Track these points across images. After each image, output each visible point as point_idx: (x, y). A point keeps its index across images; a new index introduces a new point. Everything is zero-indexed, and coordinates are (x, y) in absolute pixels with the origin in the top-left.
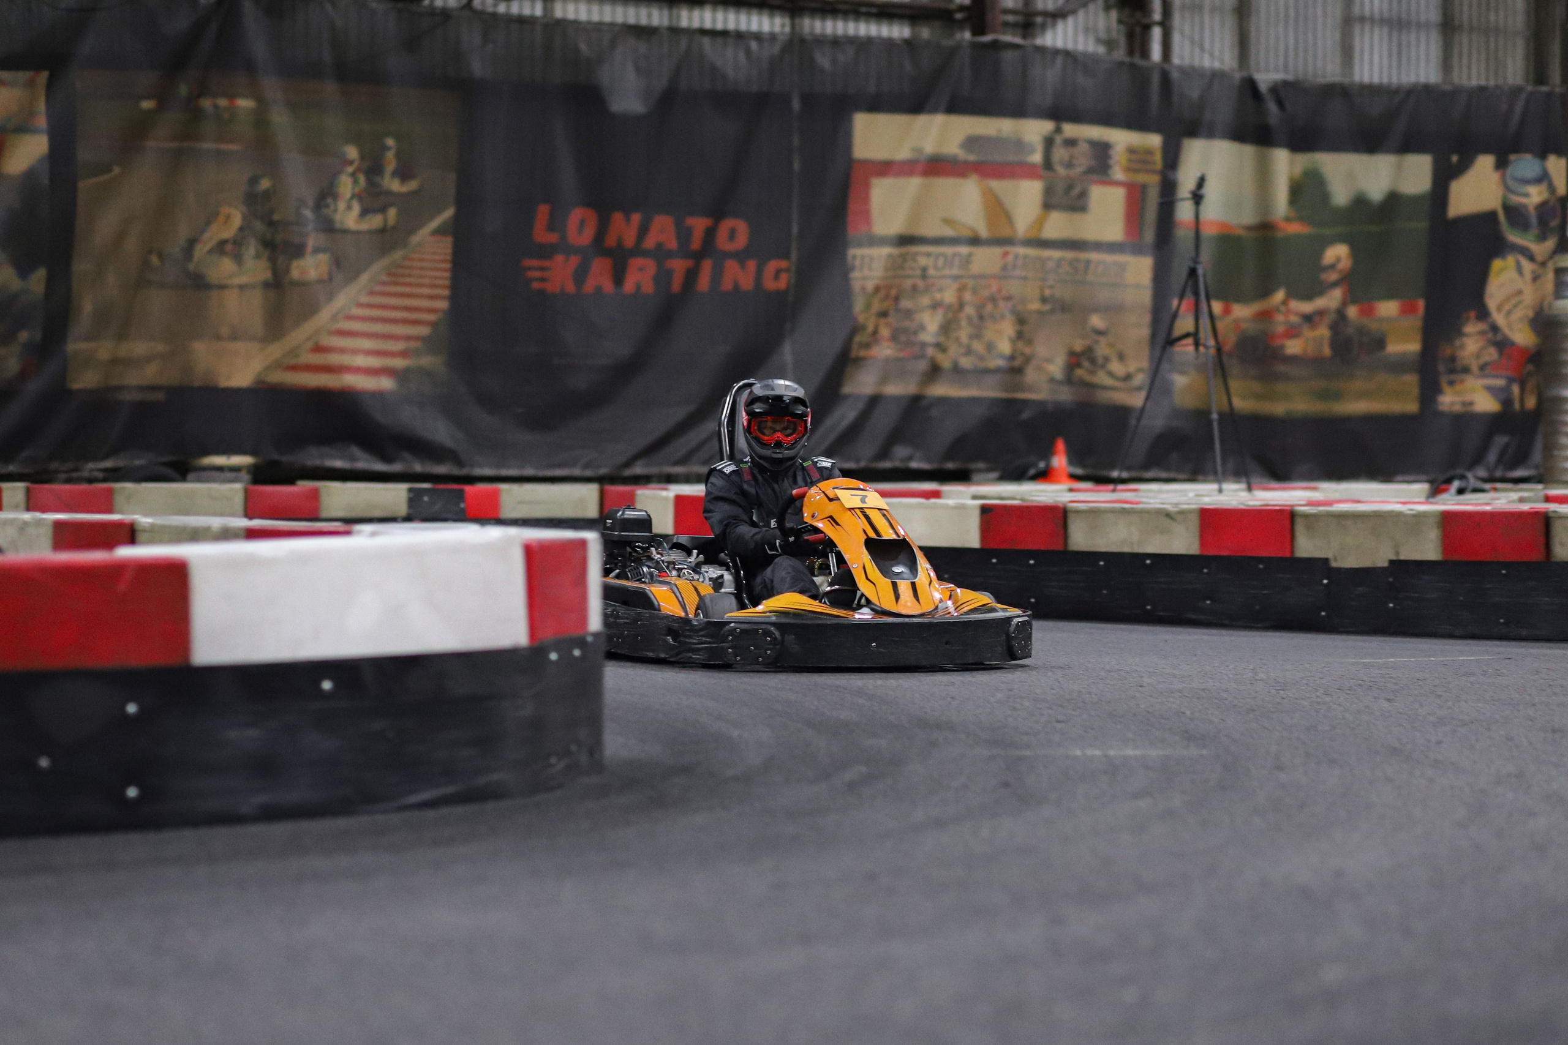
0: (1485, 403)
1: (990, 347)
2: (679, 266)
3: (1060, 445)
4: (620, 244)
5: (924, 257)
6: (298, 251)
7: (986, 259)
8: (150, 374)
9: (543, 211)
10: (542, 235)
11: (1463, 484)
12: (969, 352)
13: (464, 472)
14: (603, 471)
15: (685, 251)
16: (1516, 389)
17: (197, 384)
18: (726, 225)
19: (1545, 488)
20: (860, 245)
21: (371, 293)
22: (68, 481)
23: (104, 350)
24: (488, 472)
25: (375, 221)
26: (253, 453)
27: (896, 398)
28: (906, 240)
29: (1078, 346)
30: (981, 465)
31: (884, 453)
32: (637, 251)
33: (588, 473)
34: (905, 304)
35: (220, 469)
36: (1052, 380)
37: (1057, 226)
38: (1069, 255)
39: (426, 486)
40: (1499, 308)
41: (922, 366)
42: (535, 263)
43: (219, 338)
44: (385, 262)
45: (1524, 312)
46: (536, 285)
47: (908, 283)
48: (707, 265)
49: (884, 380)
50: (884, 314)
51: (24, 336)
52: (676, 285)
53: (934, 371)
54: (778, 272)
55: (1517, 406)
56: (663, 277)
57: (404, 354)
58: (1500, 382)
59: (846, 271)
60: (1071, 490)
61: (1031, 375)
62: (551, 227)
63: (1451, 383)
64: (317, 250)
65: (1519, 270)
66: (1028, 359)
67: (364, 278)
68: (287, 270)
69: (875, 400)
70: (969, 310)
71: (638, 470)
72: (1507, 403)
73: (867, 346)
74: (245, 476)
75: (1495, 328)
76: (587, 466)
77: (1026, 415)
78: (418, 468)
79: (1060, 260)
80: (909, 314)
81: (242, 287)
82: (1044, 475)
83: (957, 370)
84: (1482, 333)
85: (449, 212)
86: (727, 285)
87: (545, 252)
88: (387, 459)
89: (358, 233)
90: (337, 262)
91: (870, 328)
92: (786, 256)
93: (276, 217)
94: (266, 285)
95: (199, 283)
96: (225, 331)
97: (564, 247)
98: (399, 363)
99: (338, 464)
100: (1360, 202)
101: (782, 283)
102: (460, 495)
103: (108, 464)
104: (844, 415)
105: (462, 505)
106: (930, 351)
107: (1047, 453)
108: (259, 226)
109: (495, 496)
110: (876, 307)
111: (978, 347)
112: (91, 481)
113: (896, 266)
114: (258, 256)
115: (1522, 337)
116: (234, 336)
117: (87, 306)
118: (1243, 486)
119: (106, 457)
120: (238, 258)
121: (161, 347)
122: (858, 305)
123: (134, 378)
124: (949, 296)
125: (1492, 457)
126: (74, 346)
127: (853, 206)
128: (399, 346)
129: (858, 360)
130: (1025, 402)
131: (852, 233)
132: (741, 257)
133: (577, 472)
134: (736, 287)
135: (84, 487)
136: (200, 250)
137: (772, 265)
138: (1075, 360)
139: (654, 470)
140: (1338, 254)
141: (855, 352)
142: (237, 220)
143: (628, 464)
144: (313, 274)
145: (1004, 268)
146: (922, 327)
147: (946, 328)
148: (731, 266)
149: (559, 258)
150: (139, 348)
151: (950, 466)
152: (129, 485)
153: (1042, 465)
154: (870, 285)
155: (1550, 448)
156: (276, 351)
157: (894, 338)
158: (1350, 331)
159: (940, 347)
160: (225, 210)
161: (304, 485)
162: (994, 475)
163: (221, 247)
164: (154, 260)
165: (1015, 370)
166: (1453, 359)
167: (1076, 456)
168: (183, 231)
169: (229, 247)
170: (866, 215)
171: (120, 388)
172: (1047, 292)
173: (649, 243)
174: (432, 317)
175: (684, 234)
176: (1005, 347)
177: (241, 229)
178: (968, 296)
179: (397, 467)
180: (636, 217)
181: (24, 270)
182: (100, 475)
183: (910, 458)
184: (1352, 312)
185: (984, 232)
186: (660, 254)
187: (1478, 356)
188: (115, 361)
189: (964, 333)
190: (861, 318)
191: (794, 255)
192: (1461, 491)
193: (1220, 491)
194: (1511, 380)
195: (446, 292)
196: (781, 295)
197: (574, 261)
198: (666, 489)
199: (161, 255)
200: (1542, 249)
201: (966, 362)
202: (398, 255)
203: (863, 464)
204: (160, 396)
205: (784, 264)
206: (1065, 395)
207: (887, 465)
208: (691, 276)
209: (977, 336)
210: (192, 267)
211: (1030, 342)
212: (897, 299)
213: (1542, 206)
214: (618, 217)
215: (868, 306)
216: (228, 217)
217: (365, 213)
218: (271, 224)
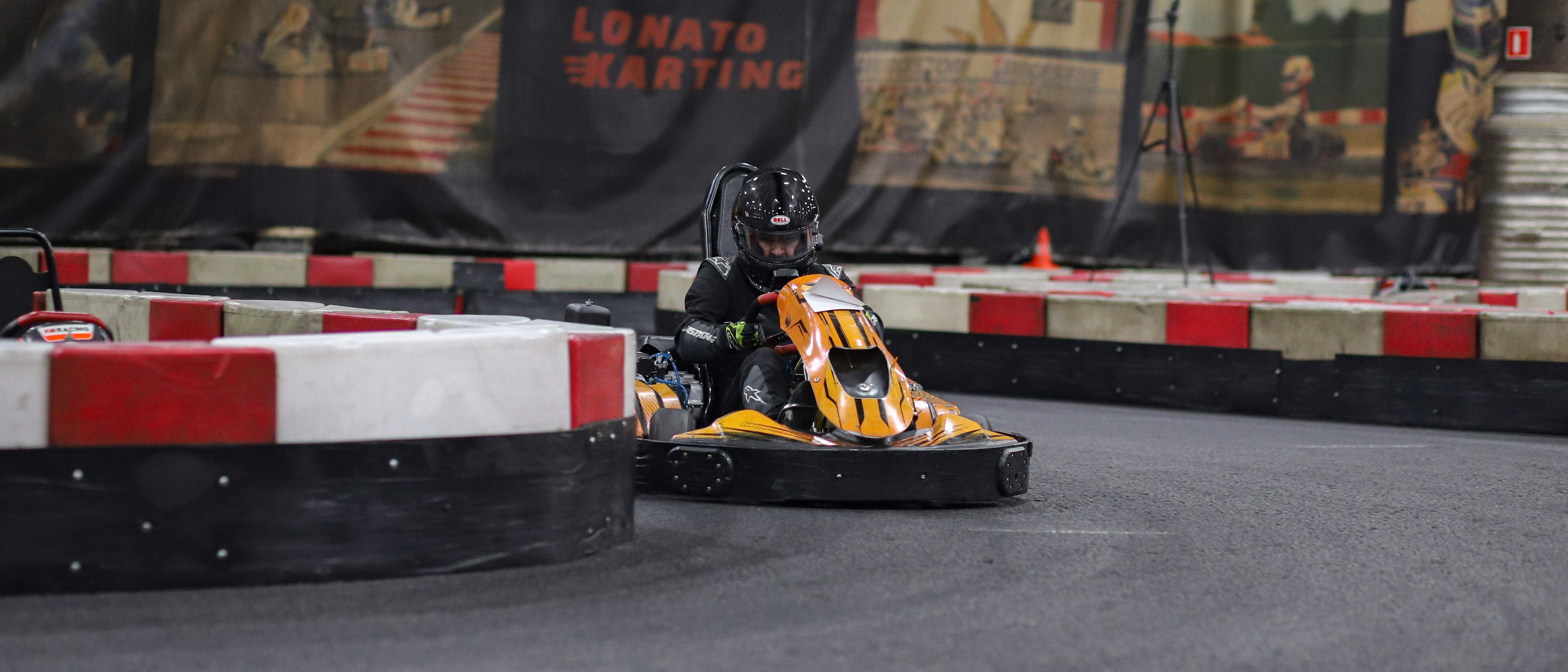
0: (1434, 205)
1: (983, 144)
2: (702, 65)
3: (1044, 234)
4: (651, 44)
5: (926, 61)
6: (358, 44)
7: (981, 65)
8: (223, 153)
9: (581, 14)
10: (581, 36)
11: (1406, 280)
12: (964, 148)
13: (506, 247)
14: (630, 249)
15: (709, 52)
16: (1459, 193)
17: (265, 162)
18: (746, 29)
19: (1480, 286)
20: (867, 48)
21: (425, 84)
22: (148, 248)
23: (183, 130)
24: (526, 247)
25: (431, 19)
26: (315, 226)
27: (897, 190)
28: (909, 46)
29: (1060, 144)
30: (970, 251)
31: (885, 238)
32: (667, 51)
33: (617, 250)
34: (910, 103)
35: (284, 240)
36: (1036, 176)
37: (1044, 35)
38: (1054, 62)
39: (469, 260)
40: (1448, 118)
41: (922, 160)
42: (571, 59)
43: (285, 121)
44: (439, 56)
45: (1467, 123)
46: (574, 80)
47: (911, 85)
48: (728, 65)
49: (888, 172)
50: (889, 113)
51: (110, 117)
52: (700, 82)
53: (932, 166)
54: (793, 73)
55: (1460, 207)
56: (689, 74)
57: (453, 140)
58: (1446, 185)
59: (854, 72)
60: (1052, 279)
61: (1017, 171)
62: (588, 27)
63: (1407, 186)
64: (375, 45)
65: (1466, 83)
66: (1014, 156)
67: (420, 71)
68: (346, 62)
69: (878, 192)
70: (965, 111)
71: (662, 248)
72: (1451, 203)
73: (874, 141)
74: (306, 247)
75: (1444, 137)
76: (616, 244)
77: (1013, 205)
78: (463, 243)
79: (1046, 69)
80: (912, 113)
81: (308, 77)
82: (1029, 261)
83: (952, 164)
84: (1434, 141)
85: (497, 14)
86: (745, 83)
87: (581, 50)
88: (433, 233)
89: (413, 30)
90: (396, 55)
91: (876, 124)
92: (800, 58)
93: (338, 14)
94: (329, 75)
95: (269, 72)
96: (291, 116)
97: (600, 46)
98: (450, 148)
99: (390, 238)
100: (1321, 20)
101: (797, 82)
102: (500, 269)
103: (184, 233)
104: (850, 203)
105: (501, 278)
106: (931, 148)
107: (1030, 240)
108: (322, 21)
109: (531, 272)
110: (882, 105)
111: (973, 144)
112: (168, 248)
113: (902, 70)
114: (321, 48)
115: (1466, 144)
116: (300, 120)
117: (168, 90)
118: (1206, 278)
119: (183, 226)
120: (305, 50)
121: (234, 129)
122: (864, 104)
123: (209, 156)
124: (948, 98)
125: (1438, 254)
126: (156, 126)
127: (862, 15)
128: (449, 132)
129: (865, 155)
130: (1012, 195)
131: (862, 38)
132: (759, 58)
133: (607, 249)
134: (753, 87)
135: (163, 254)
136: (271, 42)
137: (787, 67)
138: (1056, 159)
139: (676, 249)
140: (1299, 66)
141: (862, 146)
142: (305, 15)
143: (654, 243)
144: (371, 67)
145: (997, 73)
146: (923, 125)
147: (945, 126)
148: (749, 67)
149: (594, 56)
150: (212, 129)
151: (945, 251)
152: (202, 255)
153: (1025, 252)
154: (875, 86)
155: (1486, 247)
156: (334, 134)
157: (898, 134)
158: (1308, 136)
159: (939, 144)
160: (294, 6)
161: (360, 257)
162: (981, 260)
163: (289, 40)
164: (230, 51)
165: (1002, 166)
166: (1409, 164)
167: (1057, 244)
168: (256, 24)
169: (297, 40)
170: (873, 23)
171: (196, 165)
172: (1034, 96)
173: (678, 44)
174: (481, 107)
175: (709, 36)
176: (994, 143)
177: (309, 24)
178: (964, 98)
179: (444, 242)
180: (667, 21)
181: (112, 57)
182: (176, 243)
183: (909, 243)
184: (1313, 119)
185: (980, 40)
186: (687, 53)
187: (1430, 160)
188: (192, 141)
189: (959, 131)
190: (867, 115)
191: (808, 59)
192: (1403, 288)
193: (1186, 283)
194: (1456, 183)
195: (494, 85)
196: (794, 94)
197: (608, 59)
198: (684, 269)
199: (235, 46)
200: (1486, 64)
201: (960, 158)
202: (451, 51)
203: (866, 248)
204: (231, 173)
205: (796, 65)
206: (1048, 189)
207: (887, 249)
208: (713, 74)
209: (972, 133)
210: (263, 57)
211: (1016, 140)
212: (901, 99)
213: (1486, 27)
214: (650, 22)
215: (873, 105)
216: (296, 14)
217: (422, 11)
218: (333, 20)
